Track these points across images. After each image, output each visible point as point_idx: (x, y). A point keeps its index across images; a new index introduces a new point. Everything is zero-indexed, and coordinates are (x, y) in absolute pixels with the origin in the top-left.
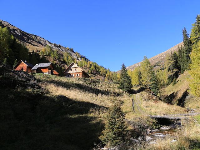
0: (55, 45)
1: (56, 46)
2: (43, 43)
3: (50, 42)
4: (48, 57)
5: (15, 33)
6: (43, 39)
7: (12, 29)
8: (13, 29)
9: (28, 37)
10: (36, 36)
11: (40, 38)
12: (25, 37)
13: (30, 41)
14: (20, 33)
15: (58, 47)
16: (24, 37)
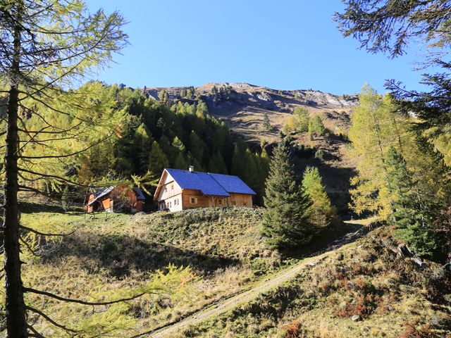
0: (347, 98)
1: (350, 100)
2: (319, 101)
3: (333, 96)
4: (300, 136)
5: (257, 99)
6: (318, 94)
7: (251, 94)
8: (253, 93)
9: (284, 100)
10: (303, 92)
11: (311, 92)
12: (278, 101)
13: (287, 107)
14: (266, 96)
15: (353, 100)
16: (275, 102)
